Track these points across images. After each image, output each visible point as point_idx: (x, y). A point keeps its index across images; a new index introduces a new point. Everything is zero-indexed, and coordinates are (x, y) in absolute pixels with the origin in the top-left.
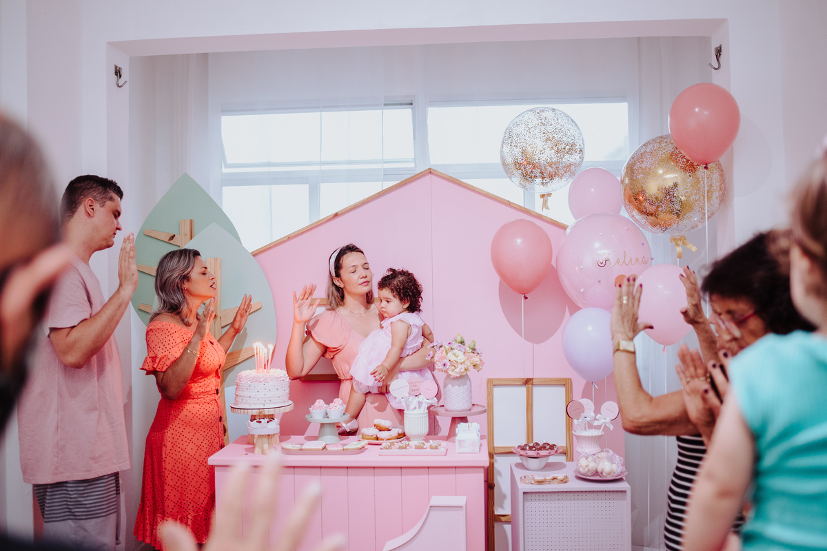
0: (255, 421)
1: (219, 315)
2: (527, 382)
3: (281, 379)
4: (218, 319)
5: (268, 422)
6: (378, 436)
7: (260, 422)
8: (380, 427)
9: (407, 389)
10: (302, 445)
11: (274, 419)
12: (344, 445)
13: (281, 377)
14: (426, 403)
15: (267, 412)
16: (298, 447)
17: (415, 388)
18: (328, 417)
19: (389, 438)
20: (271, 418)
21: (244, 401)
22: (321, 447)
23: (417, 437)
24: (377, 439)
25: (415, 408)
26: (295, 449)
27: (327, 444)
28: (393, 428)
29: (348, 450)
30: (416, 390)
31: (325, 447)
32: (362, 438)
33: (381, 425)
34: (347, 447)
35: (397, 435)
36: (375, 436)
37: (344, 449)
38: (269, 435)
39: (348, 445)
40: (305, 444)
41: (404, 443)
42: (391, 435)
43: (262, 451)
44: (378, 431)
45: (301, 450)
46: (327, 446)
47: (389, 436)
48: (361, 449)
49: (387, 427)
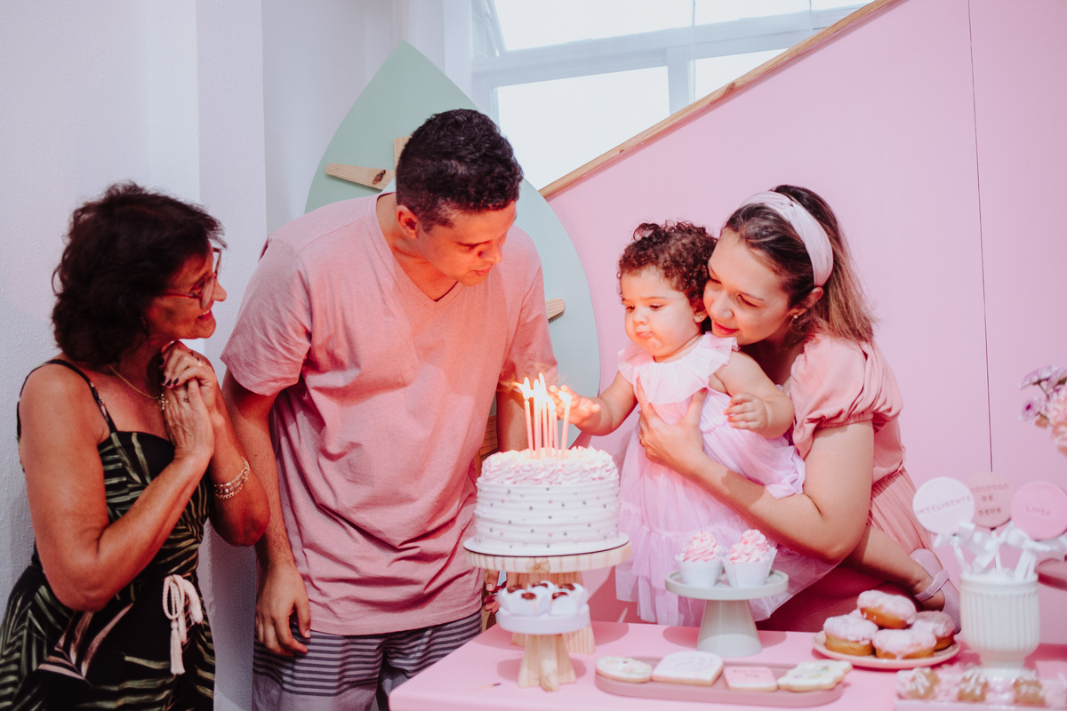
0: (519, 593)
3: (596, 475)
5: (554, 597)
6: (877, 644)
7: (532, 596)
8: (880, 616)
9: (969, 507)
10: (654, 661)
11: (571, 588)
12: (780, 670)
13: (594, 470)
14: (1033, 551)
15: (554, 566)
16: (640, 671)
17: (989, 505)
18: (727, 583)
19: (911, 651)
20: (566, 583)
21: (496, 533)
22: (708, 676)
23: (1003, 657)
24: (873, 651)
25: (992, 565)
26: (634, 676)
27: (726, 664)
28: (917, 619)
29: (790, 690)
30: (993, 511)
31: (720, 676)
32: (826, 645)
33: (883, 611)
34: (788, 680)
35: (935, 643)
36: (867, 642)
37: (778, 688)
38: (560, 635)
39: (791, 673)
40: (663, 661)
41: (973, 681)
42: (919, 644)
43: (540, 679)
44: (876, 628)
45: (651, 680)
46: (728, 673)
47: (912, 645)
48: (832, 689)
49: (902, 618)
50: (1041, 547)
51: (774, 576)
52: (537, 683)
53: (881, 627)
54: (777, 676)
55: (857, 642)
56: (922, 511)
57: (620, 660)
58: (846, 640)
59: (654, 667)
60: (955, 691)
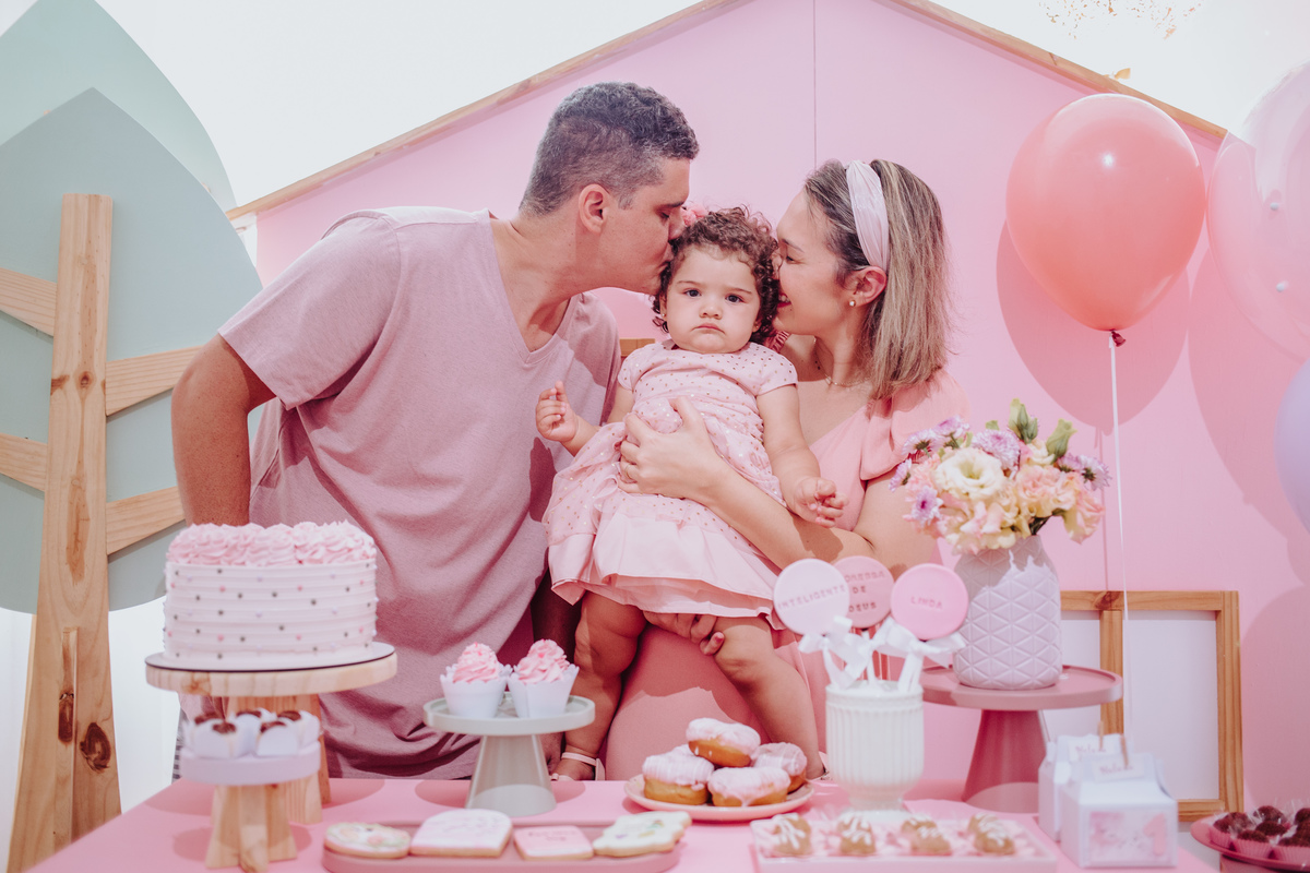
0: (209, 724)
1: (98, 375)
2: (1106, 603)
4: (96, 387)
6: (715, 787)
7: (229, 728)
8: (718, 750)
9: (844, 598)
10: (413, 827)
11: (295, 716)
12: (594, 828)
14: (917, 654)
16: (395, 839)
17: (862, 598)
18: (513, 713)
19: (761, 794)
22: (494, 842)
23: (881, 796)
24: (708, 798)
25: (863, 676)
26: (384, 850)
27: (516, 826)
28: (762, 753)
29: (612, 856)
30: (865, 606)
31: (510, 843)
32: (646, 794)
33: (722, 744)
34: (607, 841)
35: (789, 782)
36: (701, 786)
37: (596, 854)
38: (274, 786)
39: (608, 832)
40: (425, 826)
41: (854, 826)
42: (771, 785)
43: (239, 856)
44: (711, 767)
45: (410, 854)
46: (522, 837)
47: (763, 786)
48: (668, 852)
49: (745, 752)
50: (927, 649)
51: (573, 704)
52: (235, 861)
53: (718, 766)
54: (591, 839)
55: (689, 786)
56: (785, 604)
57: (362, 827)
58: (676, 785)
59: (412, 835)
60: (836, 842)
